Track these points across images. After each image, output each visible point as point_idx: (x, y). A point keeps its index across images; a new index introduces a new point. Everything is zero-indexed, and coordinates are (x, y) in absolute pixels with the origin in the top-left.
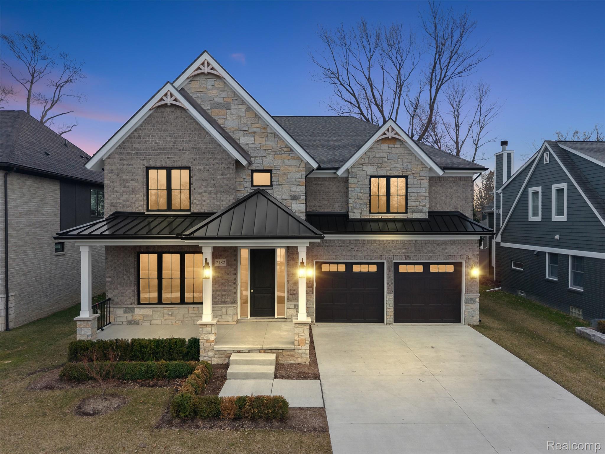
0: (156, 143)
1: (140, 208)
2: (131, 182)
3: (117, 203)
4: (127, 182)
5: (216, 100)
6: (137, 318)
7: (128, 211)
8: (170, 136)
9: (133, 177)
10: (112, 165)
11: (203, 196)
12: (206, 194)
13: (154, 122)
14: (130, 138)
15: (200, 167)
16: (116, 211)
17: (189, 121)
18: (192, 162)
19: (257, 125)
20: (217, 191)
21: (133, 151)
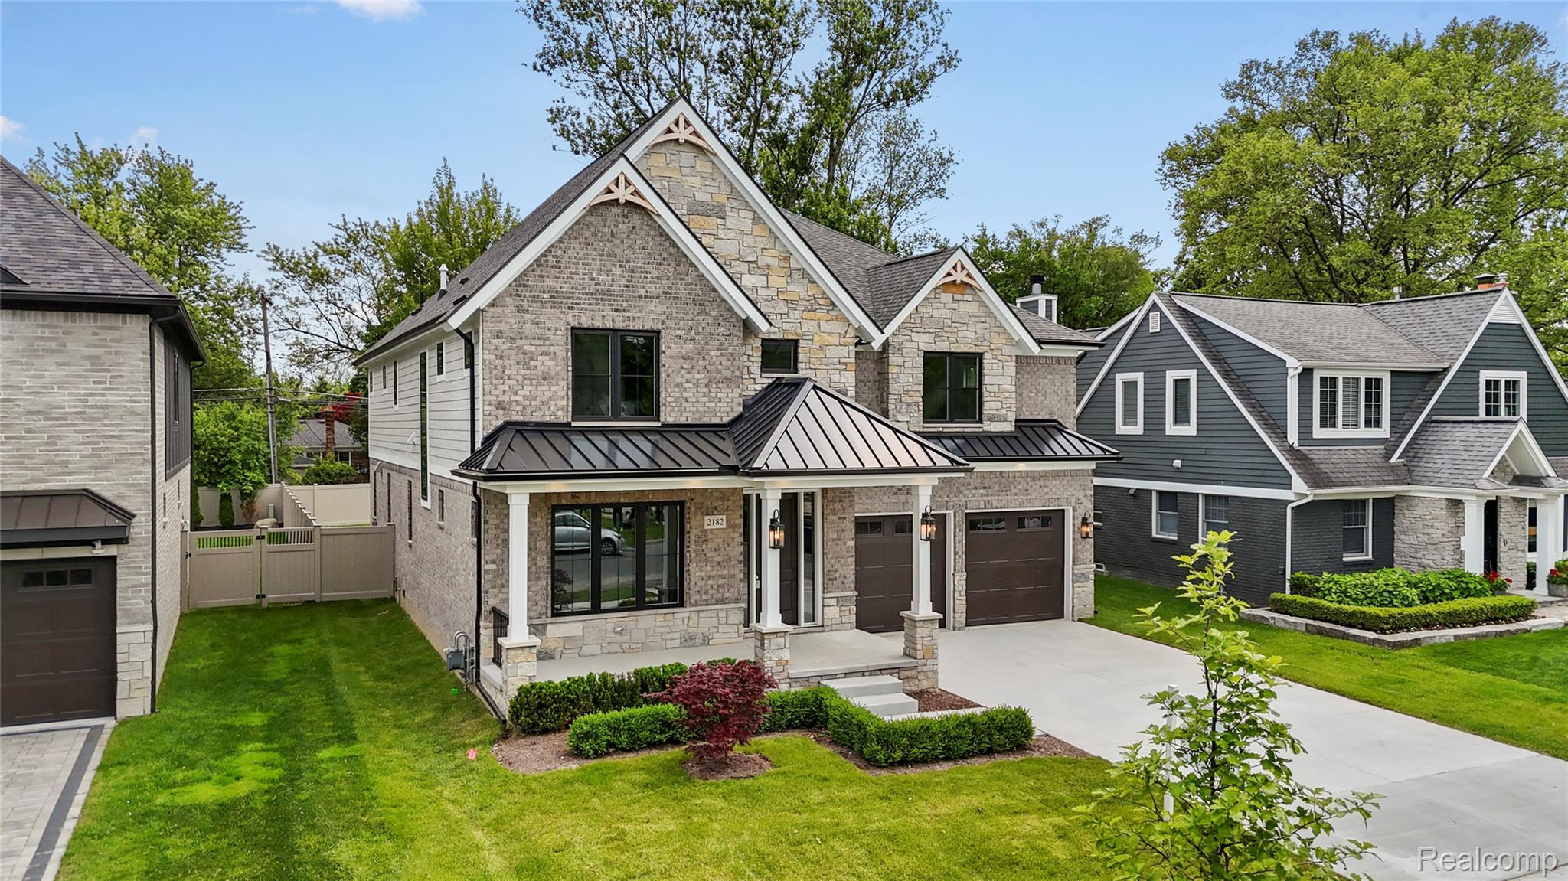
0: (592, 279)
1: (560, 413)
2: (540, 358)
3: (510, 403)
4: (532, 359)
5: (699, 196)
6: (552, 645)
7: (534, 419)
8: (621, 266)
9: (545, 349)
10: (501, 322)
11: (685, 390)
12: (691, 385)
13: (587, 234)
14: (538, 266)
15: (678, 332)
16: (508, 419)
17: (658, 238)
18: (663, 322)
19: (773, 252)
20: (710, 381)
21: (544, 292)
